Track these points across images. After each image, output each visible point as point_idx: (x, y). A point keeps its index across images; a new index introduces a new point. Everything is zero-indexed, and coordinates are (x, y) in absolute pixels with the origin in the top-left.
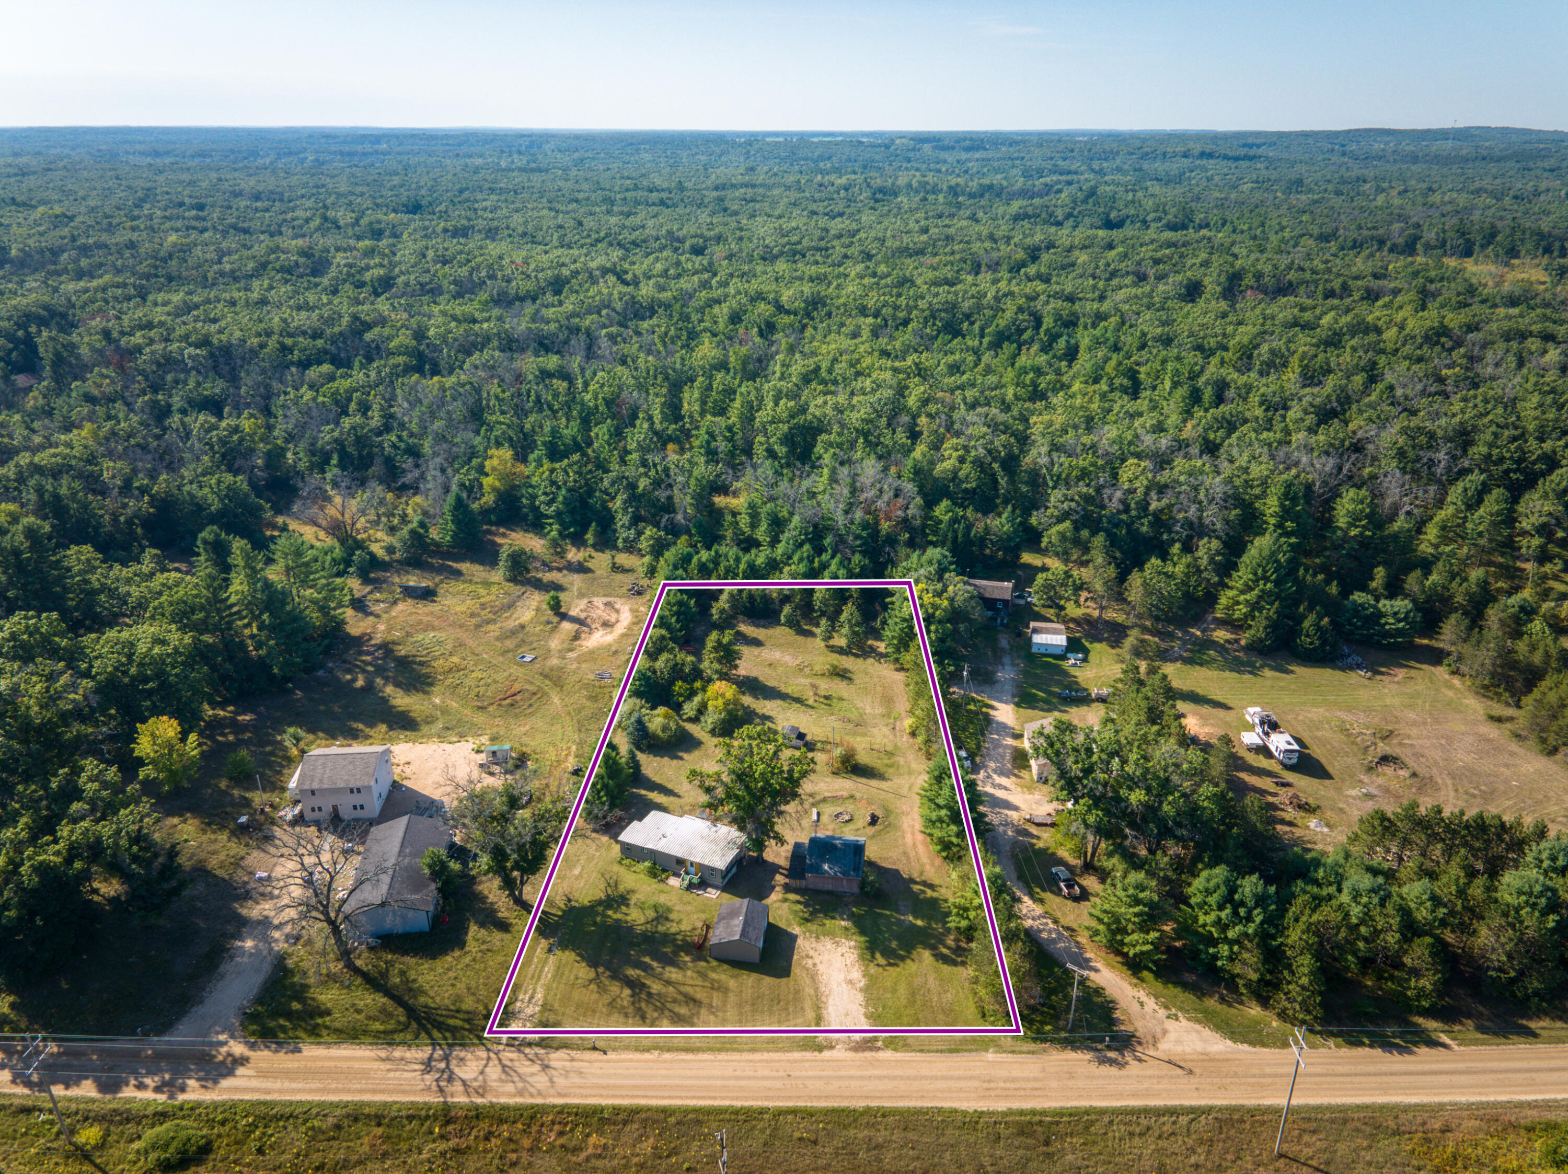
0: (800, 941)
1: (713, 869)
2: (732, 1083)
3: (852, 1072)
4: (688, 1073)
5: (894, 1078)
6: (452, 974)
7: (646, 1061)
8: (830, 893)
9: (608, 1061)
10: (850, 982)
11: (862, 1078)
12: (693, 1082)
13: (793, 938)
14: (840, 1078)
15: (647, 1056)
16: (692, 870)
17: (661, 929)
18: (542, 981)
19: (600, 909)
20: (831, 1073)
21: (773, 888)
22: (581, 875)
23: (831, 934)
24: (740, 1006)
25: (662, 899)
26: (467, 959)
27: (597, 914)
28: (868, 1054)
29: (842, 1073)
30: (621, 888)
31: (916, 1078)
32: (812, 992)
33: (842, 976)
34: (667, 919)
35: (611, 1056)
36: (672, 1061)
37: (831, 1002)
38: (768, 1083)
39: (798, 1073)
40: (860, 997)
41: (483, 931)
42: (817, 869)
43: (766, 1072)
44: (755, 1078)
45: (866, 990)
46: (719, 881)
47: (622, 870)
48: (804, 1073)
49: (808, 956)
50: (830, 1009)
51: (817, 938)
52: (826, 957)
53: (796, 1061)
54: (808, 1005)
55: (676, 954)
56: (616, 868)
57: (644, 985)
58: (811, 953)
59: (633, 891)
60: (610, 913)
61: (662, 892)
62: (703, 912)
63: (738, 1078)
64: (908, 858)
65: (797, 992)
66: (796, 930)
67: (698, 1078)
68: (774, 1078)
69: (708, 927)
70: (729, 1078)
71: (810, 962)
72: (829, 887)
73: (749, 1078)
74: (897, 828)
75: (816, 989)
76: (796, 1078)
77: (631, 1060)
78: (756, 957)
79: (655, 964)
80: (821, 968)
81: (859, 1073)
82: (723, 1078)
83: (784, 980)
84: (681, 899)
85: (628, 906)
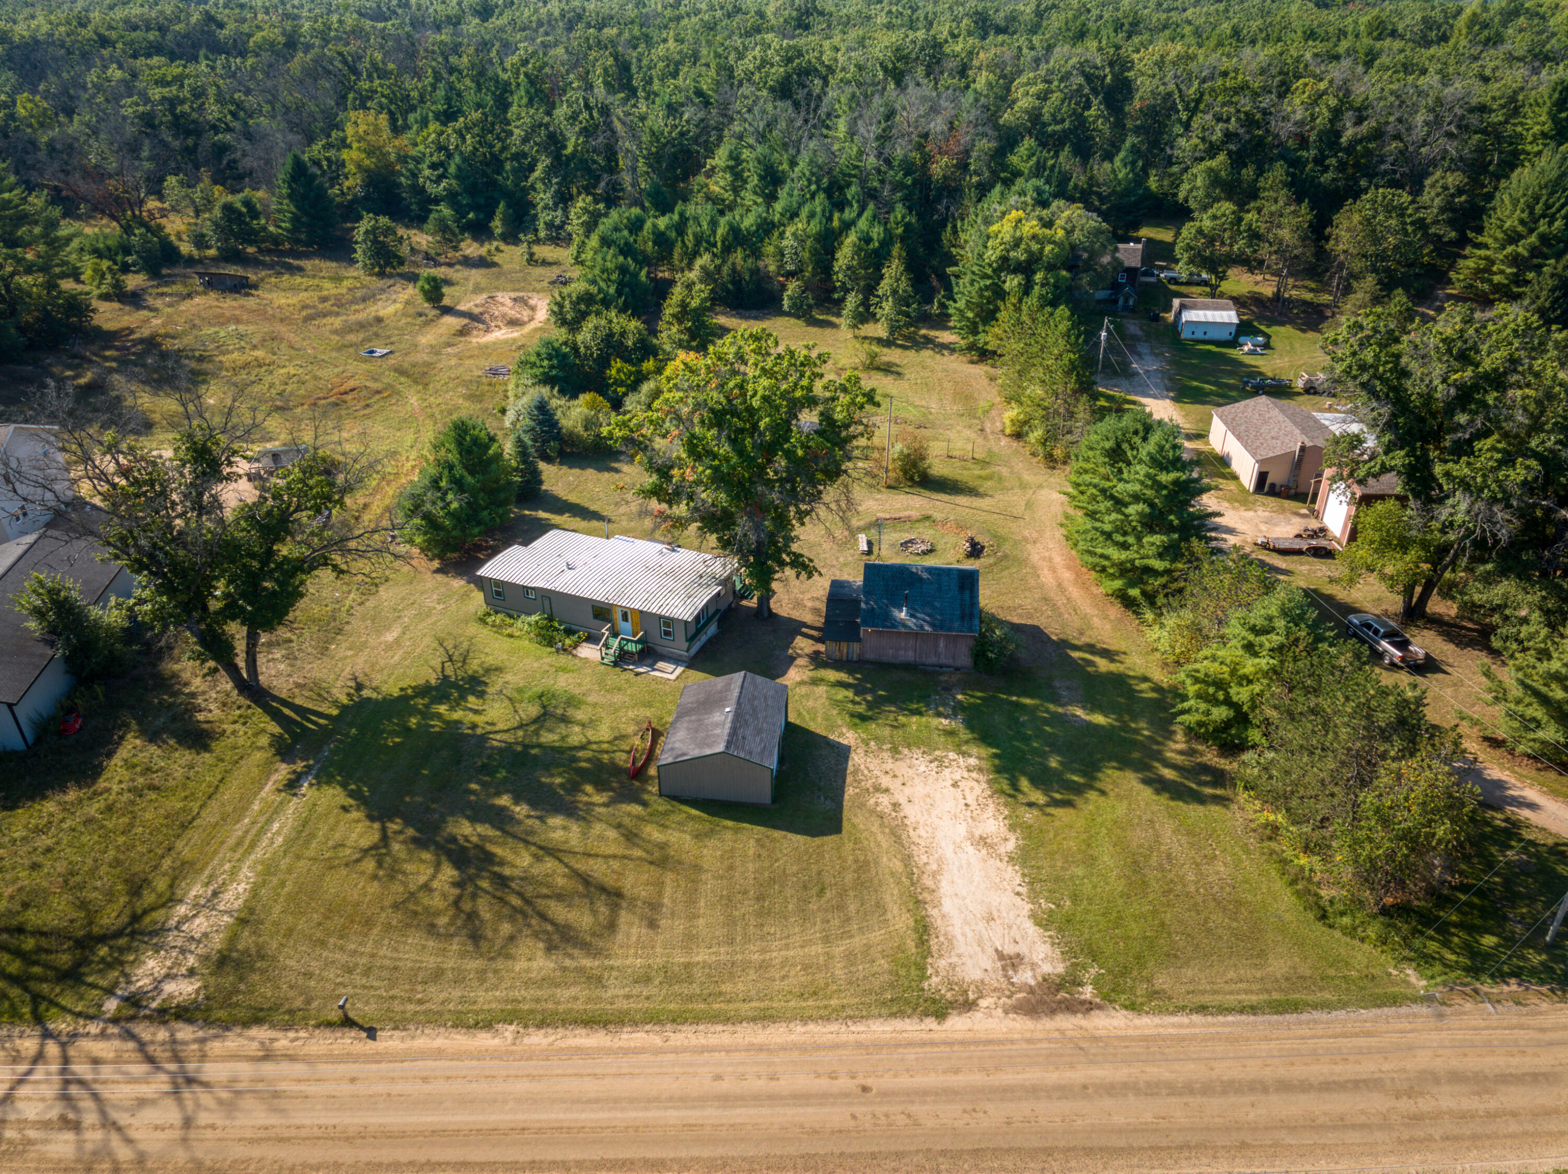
0: (857, 759)
1: (668, 621)
2: (711, 1115)
3: (1033, 1075)
4: (591, 1087)
5: (1152, 1089)
6: (45, 841)
7: (479, 1055)
8: (908, 667)
9: (377, 1058)
10: (983, 842)
11: (1063, 1091)
12: (602, 1116)
13: (842, 753)
14: (1006, 1093)
15: (484, 1040)
16: (626, 626)
17: (548, 738)
18: (258, 853)
19: (420, 702)
20: (977, 1079)
21: (792, 659)
22: (397, 641)
23: (924, 743)
24: (728, 901)
25: (563, 683)
26: (93, 809)
27: (414, 711)
28: (1066, 1022)
29: (1008, 1078)
30: (474, 665)
31: (1207, 1089)
32: (897, 865)
33: (962, 830)
34: (565, 720)
35: (389, 1041)
36: (547, 1055)
37: (945, 887)
38: (810, 1115)
39: (886, 1082)
40: (1013, 876)
41: (153, 749)
42: (883, 619)
43: (804, 1082)
44: (773, 1098)
45: (1022, 858)
46: (680, 646)
47: (483, 634)
48: (905, 1081)
49: (878, 789)
50: (948, 905)
51: (895, 751)
52: (918, 789)
53: (878, 1046)
54: (891, 895)
55: (574, 788)
56: (474, 629)
57: (489, 858)
58: (885, 781)
59: (499, 670)
60: (442, 709)
61: (564, 670)
62: (649, 705)
63: (725, 1100)
64: (1054, 607)
65: (863, 866)
66: (848, 737)
67: (615, 1102)
68: (823, 1098)
69: (656, 735)
70: (702, 1100)
71: (884, 801)
72: (908, 655)
73: (757, 1099)
74: (1023, 562)
75: (907, 859)
76: (887, 1095)
77: (439, 1054)
78: (763, 791)
79: (521, 810)
80: (911, 812)
81: (1053, 1077)
82: (683, 1101)
83: (829, 841)
84: (601, 682)
85: (481, 695)
